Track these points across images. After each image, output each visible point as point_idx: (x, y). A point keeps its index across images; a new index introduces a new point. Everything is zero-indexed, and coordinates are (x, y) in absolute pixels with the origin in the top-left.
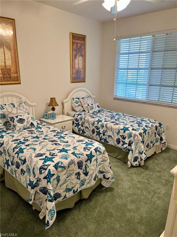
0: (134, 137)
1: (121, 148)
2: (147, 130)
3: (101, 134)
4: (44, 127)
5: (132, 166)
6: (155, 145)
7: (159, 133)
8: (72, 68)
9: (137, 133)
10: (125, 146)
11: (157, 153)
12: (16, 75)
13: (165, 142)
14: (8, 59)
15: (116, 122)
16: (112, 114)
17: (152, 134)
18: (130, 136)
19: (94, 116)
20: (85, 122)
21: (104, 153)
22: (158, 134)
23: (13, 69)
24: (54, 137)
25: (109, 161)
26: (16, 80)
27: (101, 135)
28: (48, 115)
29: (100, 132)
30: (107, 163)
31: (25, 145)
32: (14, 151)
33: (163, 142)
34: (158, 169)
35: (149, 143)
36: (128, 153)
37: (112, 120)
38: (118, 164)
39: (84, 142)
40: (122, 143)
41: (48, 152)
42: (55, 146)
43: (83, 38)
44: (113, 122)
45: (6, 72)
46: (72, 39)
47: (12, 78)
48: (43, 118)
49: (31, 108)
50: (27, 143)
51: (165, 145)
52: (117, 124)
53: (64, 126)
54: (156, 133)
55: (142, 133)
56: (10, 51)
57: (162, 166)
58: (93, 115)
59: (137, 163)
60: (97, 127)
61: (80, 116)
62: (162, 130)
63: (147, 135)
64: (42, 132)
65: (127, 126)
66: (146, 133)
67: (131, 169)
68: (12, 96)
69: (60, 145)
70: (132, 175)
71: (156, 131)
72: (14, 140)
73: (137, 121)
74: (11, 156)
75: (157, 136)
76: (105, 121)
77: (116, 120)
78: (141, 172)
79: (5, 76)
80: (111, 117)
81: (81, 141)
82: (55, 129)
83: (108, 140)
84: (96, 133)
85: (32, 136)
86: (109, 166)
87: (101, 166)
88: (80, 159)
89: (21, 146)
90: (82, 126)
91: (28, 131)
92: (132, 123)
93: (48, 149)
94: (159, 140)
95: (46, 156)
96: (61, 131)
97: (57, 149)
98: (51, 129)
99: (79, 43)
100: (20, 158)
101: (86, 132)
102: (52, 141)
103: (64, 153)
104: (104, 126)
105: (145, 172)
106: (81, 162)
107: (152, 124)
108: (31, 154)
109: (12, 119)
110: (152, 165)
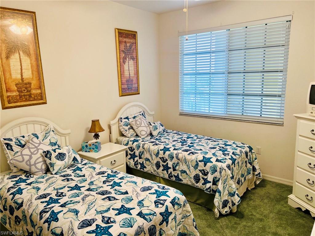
0: (220, 173)
1: (202, 188)
2: (236, 159)
3: (171, 168)
4: (86, 167)
5: (221, 215)
6: (247, 178)
7: (251, 161)
8: (121, 77)
9: (224, 165)
10: (208, 185)
11: (249, 189)
12: (39, 91)
13: (260, 173)
14: (26, 69)
15: (190, 150)
16: (181, 136)
17: (242, 164)
18: (214, 170)
19: (158, 142)
20: (145, 152)
21: (184, 205)
22: (249, 163)
23: (34, 83)
24: (104, 185)
25: (192, 216)
26: (41, 99)
27: (170, 171)
28: (88, 146)
29: (169, 166)
30: (190, 221)
31: (60, 204)
32: (41, 218)
33: (256, 173)
34: (258, 216)
35: (240, 177)
36: (213, 196)
37: (185, 148)
38: (200, 213)
39: (153, 191)
40: (203, 182)
41: (98, 215)
42: (108, 203)
43: (133, 35)
44: (186, 151)
45: (24, 87)
46: (119, 37)
47: (33, 96)
48: (81, 150)
49: (63, 138)
50: (62, 201)
51: (260, 176)
52: (193, 153)
53: (115, 161)
54: (246, 161)
55: (231, 165)
56: (30, 57)
57: (262, 209)
58: (155, 141)
59: (227, 209)
60: (164, 159)
61: (136, 143)
62: (254, 157)
63: (237, 166)
64: (84, 176)
65: (207, 156)
66: (235, 164)
67: (219, 221)
68: (34, 122)
69: (117, 199)
70: (223, 229)
71: (246, 159)
72: (41, 196)
73: (220, 147)
74: (36, 227)
75: (249, 165)
76: (175, 149)
77: (190, 147)
78: (236, 223)
79: (23, 94)
80: (181, 142)
81: (148, 190)
82: (102, 170)
83: (180, 177)
84: (162, 168)
85: (69, 186)
86: (193, 224)
87: (182, 225)
88: (152, 223)
89: (53, 207)
90: (140, 158)
91: (62, 176)
92: (213, 151)
93: (99, 210)
94: (252, 171)
95: (97, 225)
96: (112, 172)
97: (113, 209)
98: (98, 170)
99: (128, 42)
100: (53, 230)
101: (146, 166)
102: (103, 193)
103: (125, 216)
104: (173, 157)
105: (240, 222)
106: (153, 227)
107: (240, 149)
108: (71, 223)
109: (47, 154)
110: (247, 209)
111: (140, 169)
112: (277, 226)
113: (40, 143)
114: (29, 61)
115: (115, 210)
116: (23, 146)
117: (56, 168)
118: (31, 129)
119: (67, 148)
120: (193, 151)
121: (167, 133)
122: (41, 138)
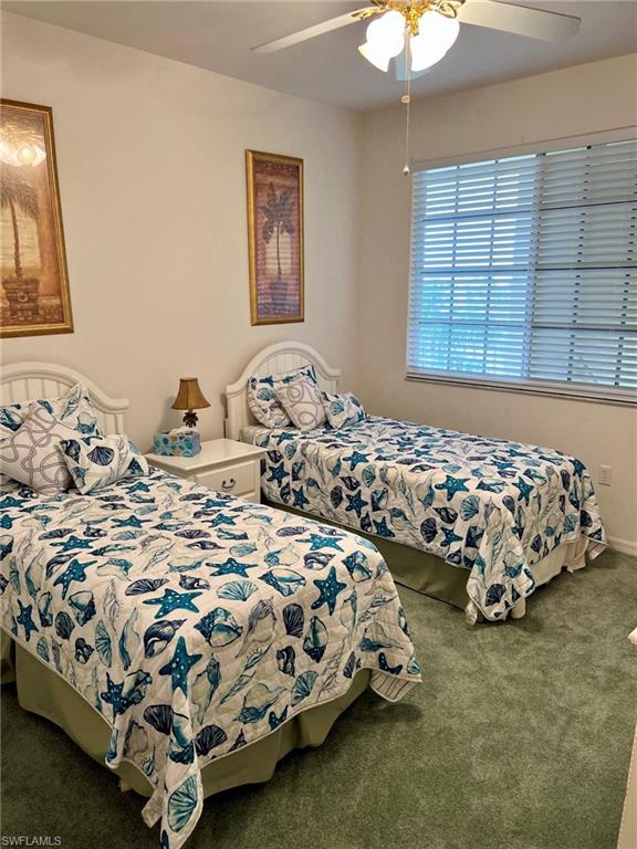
0: (487, 515)
1: (440, 554)
2: (532, 487)
3: (367, 504)
4: (158, 483)
5: (483, 622)
6: (562, 540)
7: (576, 497)
8: (257, 275)
9: (497, 499)
10: (455, 546)
11: (570, 569)
12: (56, 301)
13: (600, 530)
14: (28, 247)
15: (417, 461)
16: (403, 431)
17: (550, 502)
18: (472, 509)
19: (339, 441)
20: (307, 463)
21: (379, 574)
22: (573, 502)
23: (45, 280)
24: (194, 520)
25: (398, 603)
26: (58, 319)
27: (364, 510)
28: (170, 442)
29: (362, 498)
30: (391, 612)
31: (92, 550)
32: (49, 574)
33: (590, 530)
34: (579, 630)
35: (541, 533)
36: (466, 574)
37: (405, 455)
39: (306, 536)
40: (444, 538)
41: (173, 573)
42: (198, 553)
43: (291, 168)
44: (408, 462)
45: (22, 290)
46: (255, 172)
47: (41, 312)
48: (153, 451)
49: (110, 418)
50: (97, 544)
51: (600, 539)
52: (422, 468)
53: (232, 481)
54: (563, 496)
55: (516, 499)
56: (37, 219)
57: (593, 617)
58: (334, 438)
59: (499, 608)
60: (351, 481)
61: (286, 442)
62: (588, 486)
63: (533, 505)
64: (152, 501)
65: (457, 476)
66: (527, 499)
67: (478, 633)
68: (44, 375)
69: (220, 548)
70: (483, 653)
71: (564, 492)
72: (51, 534)
73: (495, 457)
74: (39, 594)
75: (570, 508)
76: (379, 458)
77: (418, 453)
78: (518, 642)
79: (19, 306)
80: (399, 443)
81: (294, 534)
82: (196, 491)
83: (390, 527)
84: (345, 504)
85: (116, 517)
86: (400, 623)
87: (371, 621)
88: (293, 599)
89: (75, 554)
90: (295, 478)
91: (102, 498)
92: (475, 465)
93: (175, 564)
94: (579, 523)
95: (167, 590)
96: (218, 496)
97: (207, 564)
98: (185, 492)
99: (278, 187)
100: (73, 598)
101: (309, 499)
102: (190, 535)
103: (233, 577)
104: (374, 477)
105: (529, 640)
106: (295, 608)
107: (549, 464)
108: (113, 584)
109: (70, 447)
110: (554, 614)
111: (294, 505)
112: (624, 656)
113: (54, 423)
114: (34, 227)
115: (212, 565)
116: (15, 427)
117: (90, 482)
118: (36, 390)
119: (118, 437)
120: (425, 463)
121: (368, 422)
122: (57, 411)
